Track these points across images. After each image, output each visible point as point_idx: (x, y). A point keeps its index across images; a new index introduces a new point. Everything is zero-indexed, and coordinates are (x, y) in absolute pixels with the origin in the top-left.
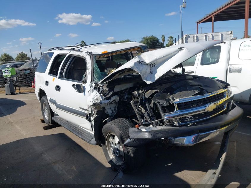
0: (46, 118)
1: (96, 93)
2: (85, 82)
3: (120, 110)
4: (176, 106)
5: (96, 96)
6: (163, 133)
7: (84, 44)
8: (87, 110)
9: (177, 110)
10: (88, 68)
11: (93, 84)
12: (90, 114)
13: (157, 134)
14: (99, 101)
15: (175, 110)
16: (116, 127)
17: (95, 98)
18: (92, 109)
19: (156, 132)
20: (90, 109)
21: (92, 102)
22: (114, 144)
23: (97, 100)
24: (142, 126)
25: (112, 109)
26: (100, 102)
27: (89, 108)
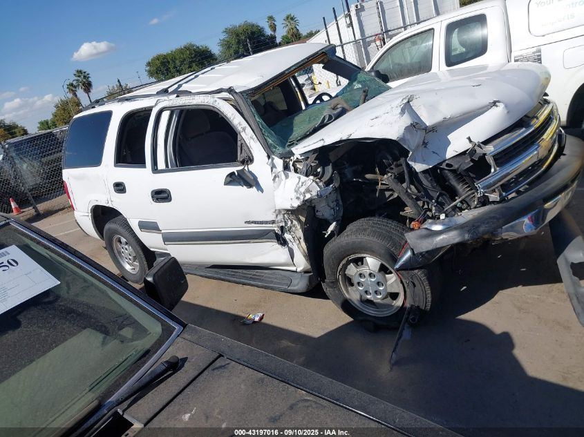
0: (131, 271)
1: (300, 178)
2: (249, 160)
3: (348, 202)
4: (491, 161)
5: (300, 184)
6: (488, 223)
7: (85, 77)
8: (273, 222)
9: (495, 170)
10: (239, 128)
11: (274, 161)
12: (282, 228)
13: (478, 227)
14: (314, 193)
15: (493, 170)
16: (371, 238)
17: (303, 190)
18: (284, 217)
19: (475, 224)
20: (280, 217)
21: (298, 198)
22: (367, 275)
23: (308, 191)
24: (430, 221)
25: (332, 206)
26: (318, 195)
27: (277, 216)
